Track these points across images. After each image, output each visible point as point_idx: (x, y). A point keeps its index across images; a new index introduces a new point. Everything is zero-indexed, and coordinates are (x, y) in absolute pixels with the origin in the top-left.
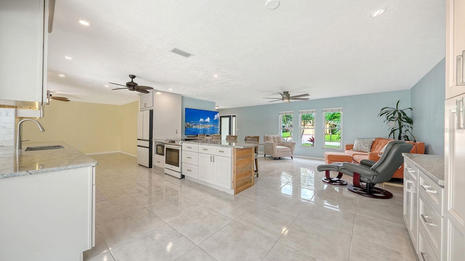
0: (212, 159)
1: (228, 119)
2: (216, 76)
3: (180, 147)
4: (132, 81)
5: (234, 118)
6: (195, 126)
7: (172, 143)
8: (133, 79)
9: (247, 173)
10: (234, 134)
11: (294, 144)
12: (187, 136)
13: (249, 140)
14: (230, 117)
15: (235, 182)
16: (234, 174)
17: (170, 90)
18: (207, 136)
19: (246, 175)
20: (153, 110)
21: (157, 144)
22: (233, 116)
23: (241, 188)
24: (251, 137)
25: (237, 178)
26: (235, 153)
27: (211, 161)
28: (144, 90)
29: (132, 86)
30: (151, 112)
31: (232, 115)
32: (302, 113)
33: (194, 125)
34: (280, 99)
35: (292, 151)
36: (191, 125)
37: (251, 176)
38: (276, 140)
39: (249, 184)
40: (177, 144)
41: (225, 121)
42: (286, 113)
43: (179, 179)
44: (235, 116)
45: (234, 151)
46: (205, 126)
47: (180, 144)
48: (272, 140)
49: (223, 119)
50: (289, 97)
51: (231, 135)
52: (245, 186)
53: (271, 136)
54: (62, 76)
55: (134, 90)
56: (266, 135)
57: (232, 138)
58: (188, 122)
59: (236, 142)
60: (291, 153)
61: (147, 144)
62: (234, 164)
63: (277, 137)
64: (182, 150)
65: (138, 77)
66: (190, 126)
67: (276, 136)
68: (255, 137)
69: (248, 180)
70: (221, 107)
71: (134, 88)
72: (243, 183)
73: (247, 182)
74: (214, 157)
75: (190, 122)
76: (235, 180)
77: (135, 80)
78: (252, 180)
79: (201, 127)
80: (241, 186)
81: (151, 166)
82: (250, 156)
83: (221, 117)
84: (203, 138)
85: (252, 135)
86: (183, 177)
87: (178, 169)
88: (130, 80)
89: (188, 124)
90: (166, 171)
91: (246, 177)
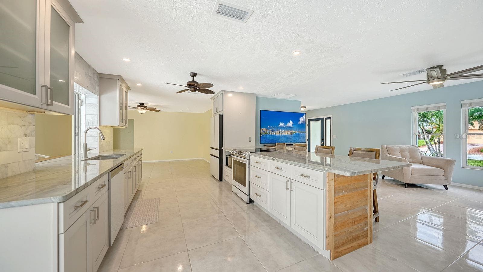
0: (289, 186)
1: (320, 122)
2: (296, 53)
3: (248, 160)
4: (193, 80)
5: (328, 122)
6: (273, 133)
7: (239, 154)
8: (194, 78)
9: (357, 219)
10: (328, 144)
11: (450, 163)
12: (263, 145)
13: (358, 155)
14: (322, 120)
15: (331, 237)
16: (329, 222)
17: (241, 89)
18: (287, 145)
19: (356, 223)
20: (222, 114)
21: (227, 154)
22: (327, 119)
23: (346, 247)
24: (363, 149)
25: (336, 229)
26: (333, 183)
27: (287, 189)
28: (205, 89)
29: (193, 86)
30: (221, 117)
31: (325, 117)
32: (470, 106)
33: (272, 131)
34: (422, 82)
35: (446, 175)
36: (268, 131)
37: (366, 224)
38: (408, 154)
39: (362, 241)
40: (243, 157)
41: (316, 126)
42: (428, 108)
43: (247, 203)
44: (330, 118)
45: (330, 179)
46: (286, 132)
47: (247, 156)
48: (399, 154)
49: (312, 123)
50: (444, 76)
51: (324, 145)
52: (353, 244)
53: (396, 147)
54: (139, 85)
55: (195, 90)
56: (385, 146)
57: (324, 150)
58: (264, 128)
59: (333, 157)
60: (444, 178)
61: (217, 153)
62: (329, 203)
63: (409, 149)
64: (249, 165)
65: (200, 75)
66: (267, 133)
67: (406, 147)
68: (371, 150)
69: (359, 233)
70: (309, 108)
71: (195, 88)
72: (349, 239)
73: (357, 238)
74: (292, 182)
75: (267, 128)
76: (332, 233)
77: (196, 79)
78: (369, 233)
79: (281, 133)
80: (344, 244)
81: (221, 179)
82: (363, 187)
83: (309, 121)
84: (283, 148)
85: (364, 147)
86: (251, 201)
87: (245, 190)
88: (191, 79)
89: (264, 129)
90: (234, 189)
91: (355, 227)
